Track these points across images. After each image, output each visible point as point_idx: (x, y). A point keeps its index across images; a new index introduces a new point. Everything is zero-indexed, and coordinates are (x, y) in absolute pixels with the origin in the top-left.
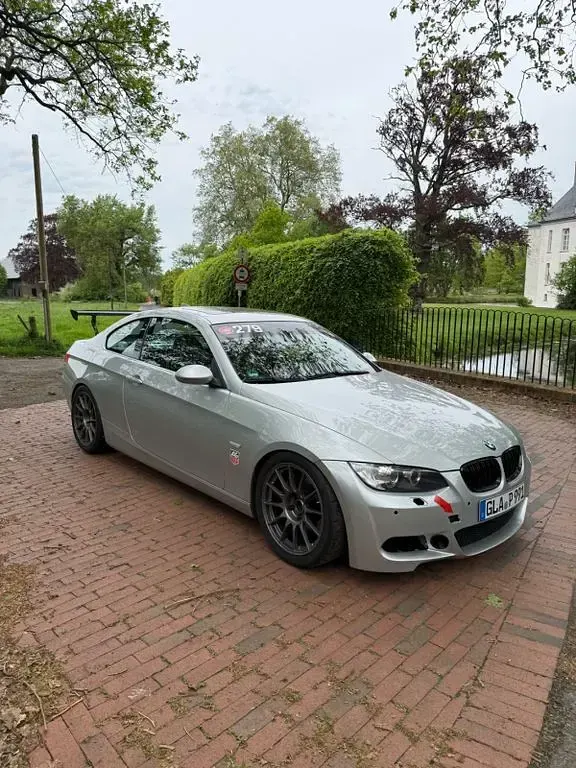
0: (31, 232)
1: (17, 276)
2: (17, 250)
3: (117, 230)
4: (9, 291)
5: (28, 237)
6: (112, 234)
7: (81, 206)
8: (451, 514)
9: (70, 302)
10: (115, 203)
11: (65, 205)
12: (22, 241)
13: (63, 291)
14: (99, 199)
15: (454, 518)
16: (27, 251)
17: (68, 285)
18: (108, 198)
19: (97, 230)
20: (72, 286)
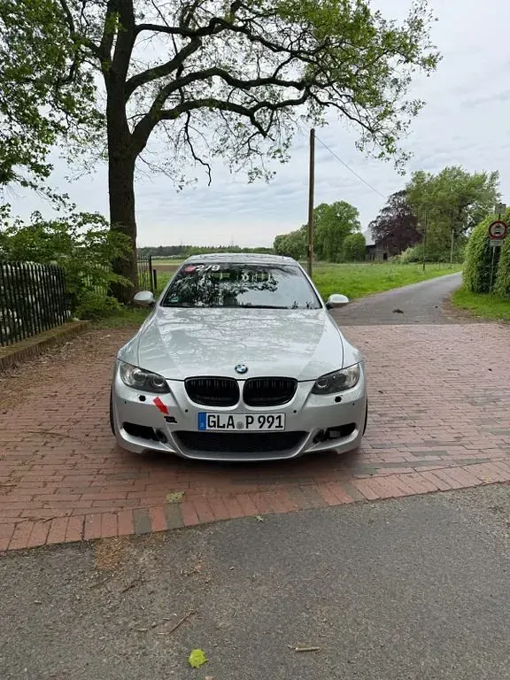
0: (389, 205)
1: (374, 243)
2: (375, 222)
3: (456, 197)
4: (367, 256)
5: (386, 209)
6: (451, 202)
7: (427, 179)
8: (166, 415)
9: (407, 263)
10: (459, 173)
11: (413, 180)
12: (380, 214)
13: (404, 255)
14: (445, 172)
15: (171, 419)
16: (384, 222)
17: (409, 249)
18: (454, 169)
19: (438, 199)
20: (412, 250)
